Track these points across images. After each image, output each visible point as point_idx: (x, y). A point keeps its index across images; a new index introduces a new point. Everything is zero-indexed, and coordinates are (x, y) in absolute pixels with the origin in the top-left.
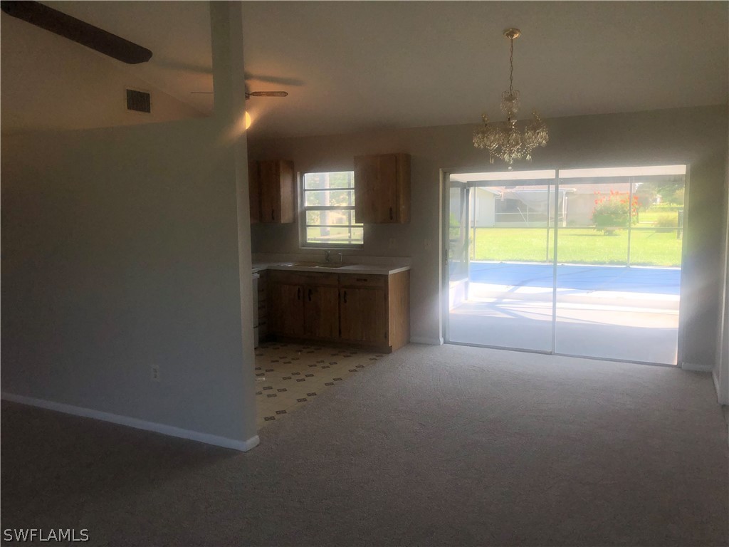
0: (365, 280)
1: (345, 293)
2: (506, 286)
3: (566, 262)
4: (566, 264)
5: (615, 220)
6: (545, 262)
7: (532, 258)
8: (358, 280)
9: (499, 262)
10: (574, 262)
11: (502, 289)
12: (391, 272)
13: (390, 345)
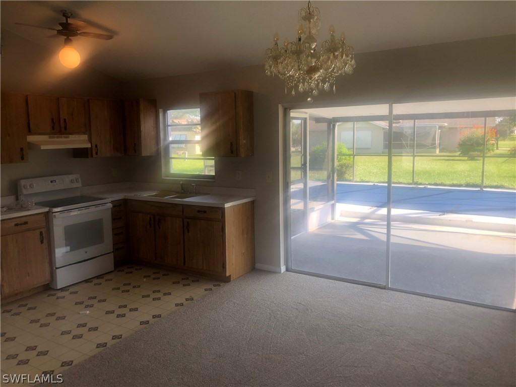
0: (205, 212)
1: (188, 223)
2: (369, 207)
3: (430, 184)
4: (429, 187)
5: (476, 148)
6: (411, 184)
7: (401, 180)
8: (199, 211)
9: (372, 184)
10: (436, 184)
11: (365, 209)
12: (227, 205)
13: (227, 275)
